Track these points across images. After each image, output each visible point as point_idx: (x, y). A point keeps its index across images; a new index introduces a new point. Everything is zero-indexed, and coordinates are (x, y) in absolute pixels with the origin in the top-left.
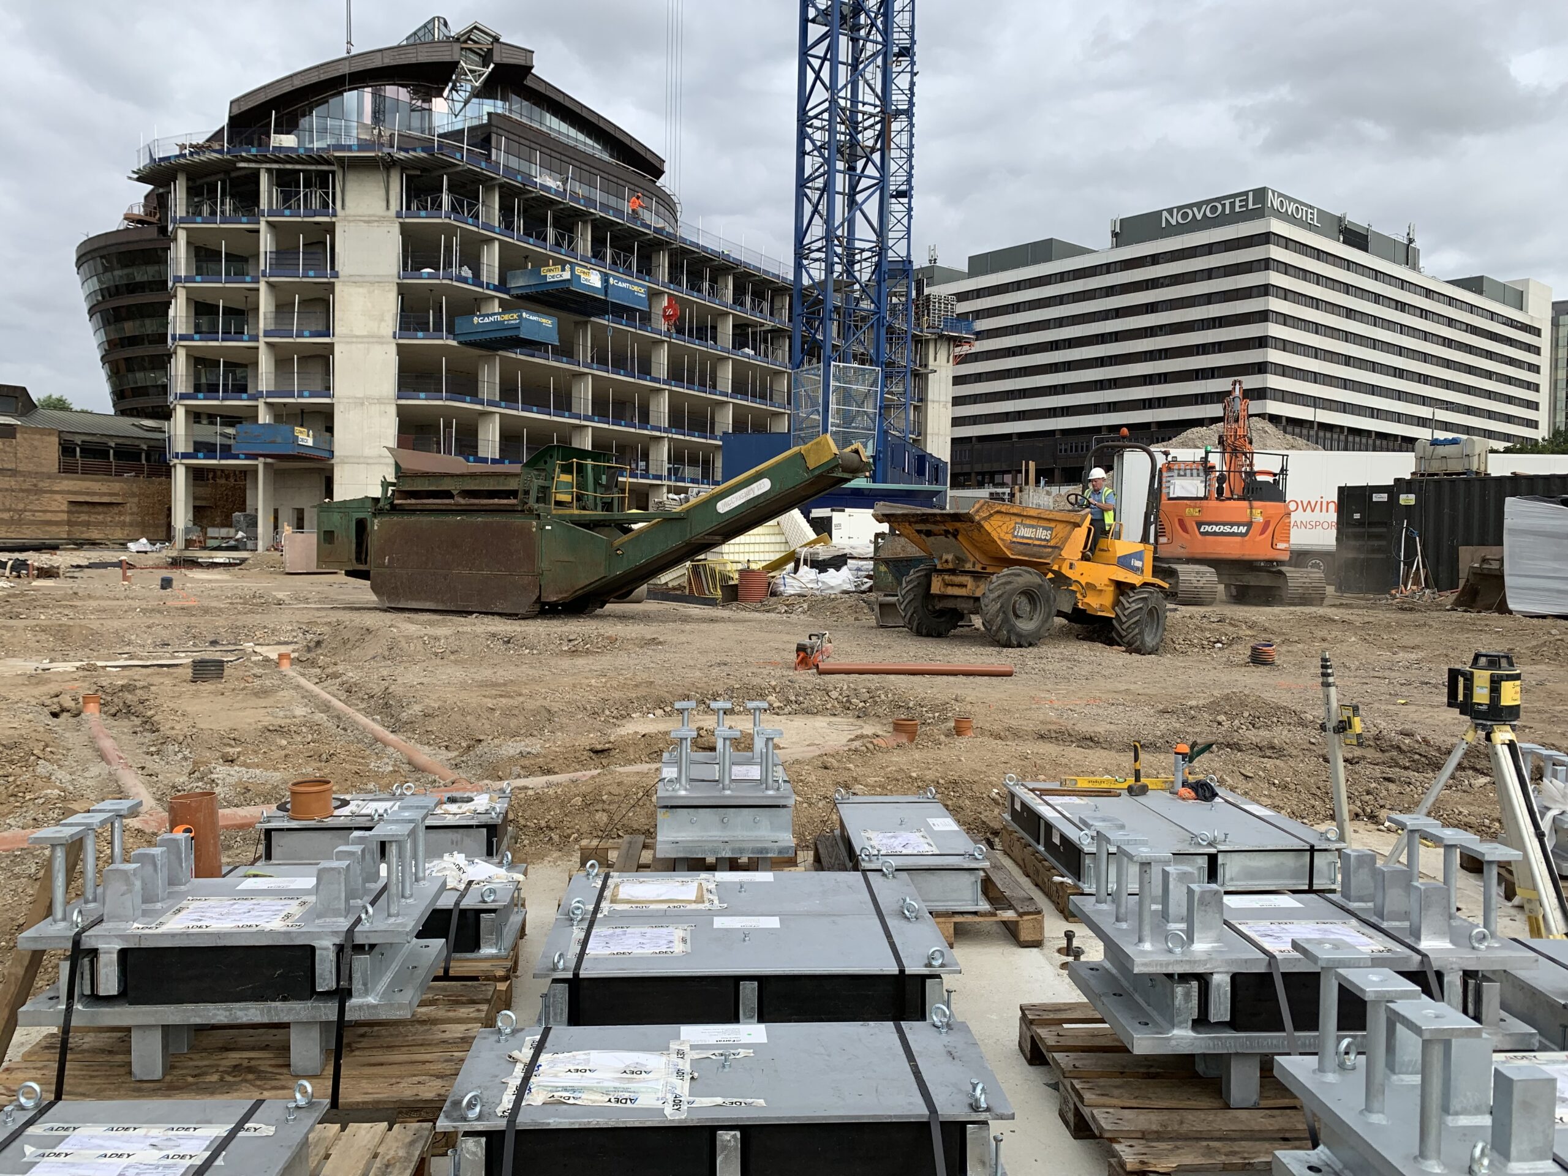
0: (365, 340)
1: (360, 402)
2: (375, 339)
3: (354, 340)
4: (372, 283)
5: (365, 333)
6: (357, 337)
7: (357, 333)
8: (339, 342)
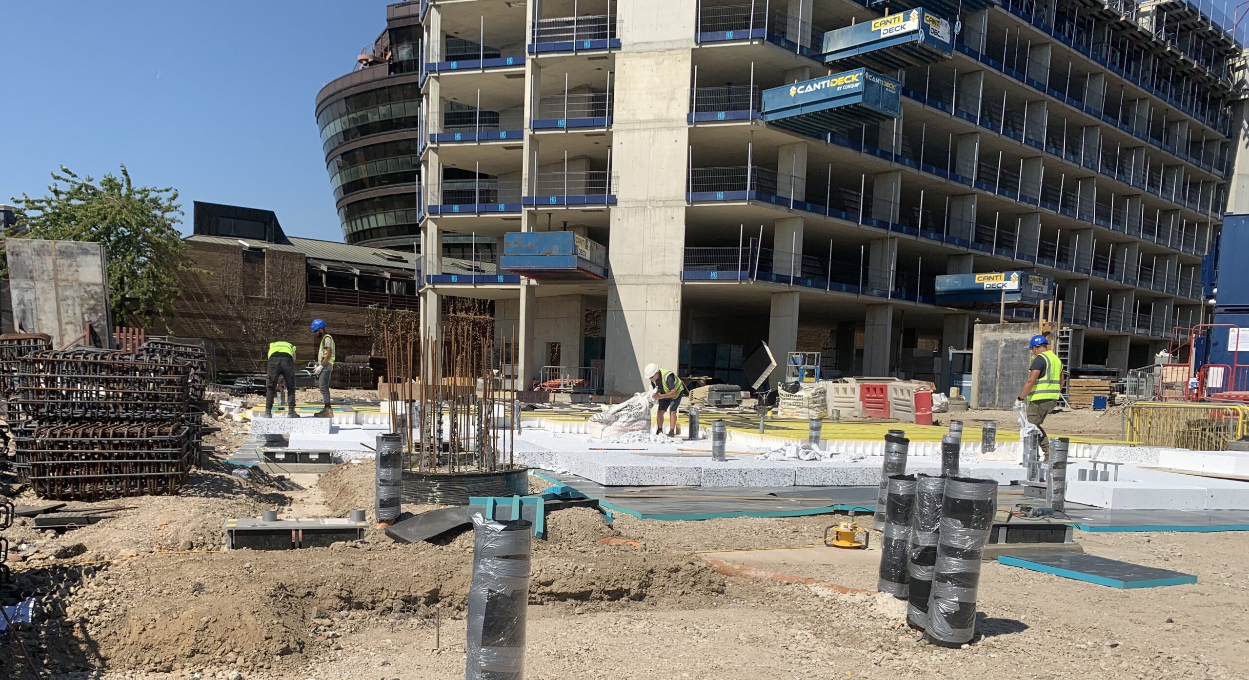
0: (650, 126)
1: (642, 206)
2: (664, 123)
3: (637, 126)
4: (662, 51)
5: (651, 117)
6: (641, 122)
7: (642, 118)
8: (618, 131)
